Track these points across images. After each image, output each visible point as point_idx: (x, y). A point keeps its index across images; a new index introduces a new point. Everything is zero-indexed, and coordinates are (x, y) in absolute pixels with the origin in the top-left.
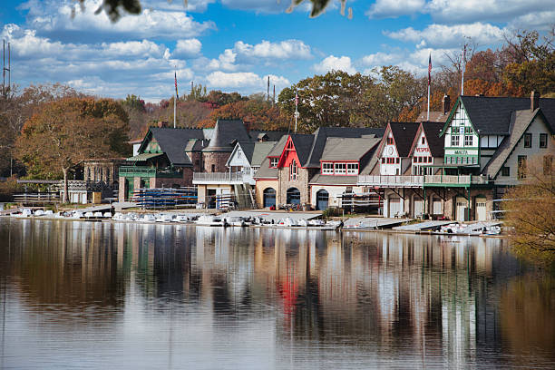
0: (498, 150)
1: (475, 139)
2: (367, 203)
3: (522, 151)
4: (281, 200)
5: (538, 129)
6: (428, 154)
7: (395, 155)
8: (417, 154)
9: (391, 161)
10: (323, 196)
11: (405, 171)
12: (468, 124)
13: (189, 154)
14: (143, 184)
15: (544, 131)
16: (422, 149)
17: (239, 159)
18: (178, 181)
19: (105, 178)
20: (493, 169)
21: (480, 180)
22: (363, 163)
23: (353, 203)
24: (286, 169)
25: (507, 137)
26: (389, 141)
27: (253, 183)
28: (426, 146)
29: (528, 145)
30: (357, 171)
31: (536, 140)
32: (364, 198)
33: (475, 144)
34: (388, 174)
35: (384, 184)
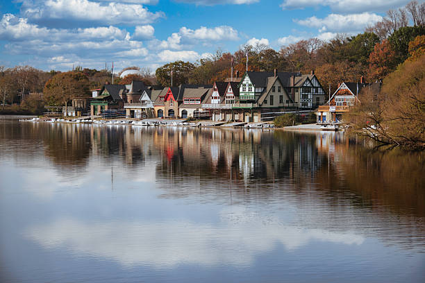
0: (262, 93)
1: (253, 88)
2: (205, 115)
3: (272, 93)
4: (165, 114)
5: (278, 85)
6: (233, 95)
7: (218, 95)
8: (227, 95)
9: (216, 98)
10: (184, 113)
11: (222, 102)
12: (250, 82)
13: (121, 96)
14: (102, 108)
15: (280, 85)
16: (230, 93)
17: (145, 97)
18: (117, 107)
19: (82, 105)
20: (261, 101)
21: (256, 105)
22: (202, 99)
23: (199, 115)
24: (168, 101)
25: (265, 88)
26: (215, 90)
27: (153, 107)
28: (232, 91)
29: (274, 91)
30: (199, 102)
31: (277, 89)
32: (203, 113)
33: (253, 91)
34: (215, 103)
35: (214, 107)
